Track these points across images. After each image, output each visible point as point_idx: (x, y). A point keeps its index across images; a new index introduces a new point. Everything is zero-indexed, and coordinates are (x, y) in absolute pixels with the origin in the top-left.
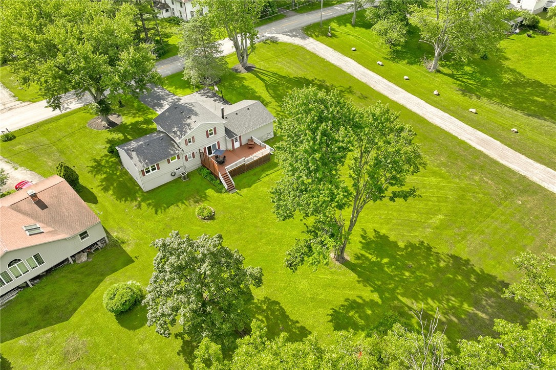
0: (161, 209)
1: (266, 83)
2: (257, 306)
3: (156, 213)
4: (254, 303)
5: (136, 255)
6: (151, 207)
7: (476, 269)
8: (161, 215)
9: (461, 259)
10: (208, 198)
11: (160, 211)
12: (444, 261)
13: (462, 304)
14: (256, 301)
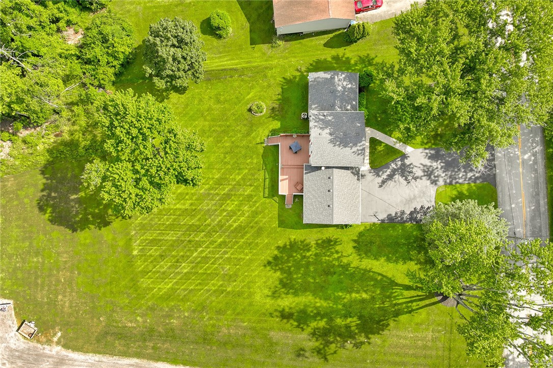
0: (284, 83)
1: (397, 285)
2: (168, 90)
3: (283, 78)
4: (171, 90)
5: (255, 49)
6: (292, 77)
7: (92, 227)
8: (279, 79)
9: (104, 227)
10: (271, 119)
11: (284, 81)
12: (110, 215)
13: (85, 194)
14: (171, 92)
